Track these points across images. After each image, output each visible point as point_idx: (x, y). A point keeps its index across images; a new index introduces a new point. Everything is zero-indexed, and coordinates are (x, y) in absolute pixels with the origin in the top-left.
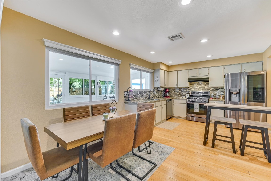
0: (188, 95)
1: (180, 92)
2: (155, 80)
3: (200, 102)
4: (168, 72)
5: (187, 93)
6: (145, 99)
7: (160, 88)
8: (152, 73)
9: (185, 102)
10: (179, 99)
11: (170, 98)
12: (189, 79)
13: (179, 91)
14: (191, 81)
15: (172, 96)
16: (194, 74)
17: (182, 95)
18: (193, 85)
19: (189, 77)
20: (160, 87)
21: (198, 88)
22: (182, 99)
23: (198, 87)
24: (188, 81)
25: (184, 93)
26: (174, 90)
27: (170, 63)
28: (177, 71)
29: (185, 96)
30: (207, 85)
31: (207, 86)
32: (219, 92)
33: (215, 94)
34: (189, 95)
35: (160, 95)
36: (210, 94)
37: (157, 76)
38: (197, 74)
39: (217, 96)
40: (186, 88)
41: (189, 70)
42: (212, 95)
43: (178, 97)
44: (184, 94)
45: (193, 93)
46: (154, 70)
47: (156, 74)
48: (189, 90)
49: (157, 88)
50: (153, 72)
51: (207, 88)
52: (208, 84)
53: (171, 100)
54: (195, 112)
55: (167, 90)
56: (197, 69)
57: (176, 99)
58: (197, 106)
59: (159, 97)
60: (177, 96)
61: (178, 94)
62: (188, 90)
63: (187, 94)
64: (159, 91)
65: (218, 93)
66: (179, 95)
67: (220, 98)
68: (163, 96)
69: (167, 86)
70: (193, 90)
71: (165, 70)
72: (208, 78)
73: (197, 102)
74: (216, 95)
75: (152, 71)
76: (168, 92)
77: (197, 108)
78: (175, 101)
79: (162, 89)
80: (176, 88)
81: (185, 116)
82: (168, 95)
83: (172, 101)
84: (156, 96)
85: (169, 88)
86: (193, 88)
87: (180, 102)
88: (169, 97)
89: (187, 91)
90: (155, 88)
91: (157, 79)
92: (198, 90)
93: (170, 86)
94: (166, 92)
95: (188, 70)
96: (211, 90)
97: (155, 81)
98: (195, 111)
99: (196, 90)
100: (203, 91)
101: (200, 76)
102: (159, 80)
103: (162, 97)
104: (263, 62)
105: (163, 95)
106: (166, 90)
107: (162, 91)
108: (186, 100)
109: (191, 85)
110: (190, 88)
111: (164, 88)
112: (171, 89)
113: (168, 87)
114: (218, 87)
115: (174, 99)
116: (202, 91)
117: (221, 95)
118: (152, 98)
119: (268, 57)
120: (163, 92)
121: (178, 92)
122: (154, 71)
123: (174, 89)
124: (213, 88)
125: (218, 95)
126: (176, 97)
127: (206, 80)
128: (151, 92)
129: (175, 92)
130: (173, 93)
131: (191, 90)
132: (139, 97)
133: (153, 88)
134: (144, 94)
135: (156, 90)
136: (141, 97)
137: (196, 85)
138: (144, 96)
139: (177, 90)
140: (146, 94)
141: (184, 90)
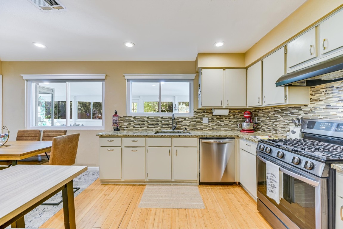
1: (282, 119)
4: (246, 68)
10: (247, 139)
13: (279, 117)
15: (264, 131)
18: (322, 96)
22: (252, 141)
26: (270, 115)
35: (227, 126)
37: (199, 85)
38: (314, 51)
41: (289, 46)
43: (276, 133)
46: (196, 73)
48: (306, 113)
56: (314, 26)
57: (243, 138)
58: (274, 179)
59: (222, 129)
60: (274, 132)
61: (276, 125)
66: (280, 129)
71: (224, 69)
77: (274, 183)
84: (207, 127)
86: (322, 105)
87: (249, 149)
89: (300, 117)
92: (339, 114)
95: (285, 45)
99: (332, 112)
109: (312, 95)
110: (310, 106)
112: (264, 113)
113: (247, 107)
115: (240, 138)
121: (277, 121)
123: (269, 112)
128: (188, 118)
129: (270, 119)
130: (267, 121)
131: (312, 114)
132: (148, 126)
133: (195, 111)
134: (162, 121)
135: (208, 113)
136: (154, 127)
137: (331, 95)
138: (161, 124)
139: (274, 113)
140: (169, 121)
141: (291, 116)
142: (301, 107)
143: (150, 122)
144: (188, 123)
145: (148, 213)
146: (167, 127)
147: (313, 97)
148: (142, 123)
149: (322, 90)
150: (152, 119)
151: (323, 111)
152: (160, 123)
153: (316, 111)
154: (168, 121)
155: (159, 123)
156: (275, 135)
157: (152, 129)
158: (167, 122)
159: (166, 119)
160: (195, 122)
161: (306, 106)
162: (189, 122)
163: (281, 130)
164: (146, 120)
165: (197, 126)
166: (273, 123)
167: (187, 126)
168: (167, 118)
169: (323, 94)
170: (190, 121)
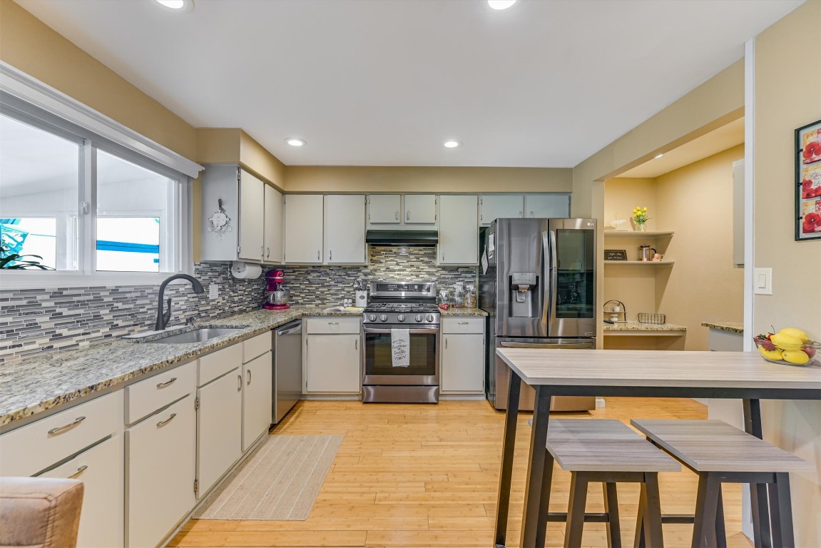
0: (362, 297)
1: (332, 283)
2: (208, 224)
3: (410, 325)
4: (283, 193)
5: (359, 289)
6: (120, 337)
7: (241, 266)
8: (189, 178)
9: (354, 326)
10: (330, 315)
11: (294, 313)
12: (369, 233)
13: (328, 279)
14: (378, 241)
15: (297, 303)
16: (386, 214)
17: (340, 296)
18: (382, 258)
19: (368, 224)
20: (236, 262)
21: (398, 268)
22: (345, 315)
23: (398, 264)
24: (367, 241)
25: (346, 289)
26: (309, 277)
27: (294, 146)
28: (324, 193)
29: (350, 301)
30: (426, 259)
31: (427, 262)
32: (462, 283)
33: (452, 290)
34: (368, 294)
35: (241, 301)
36: (438, 292)
37: (220, 203)
38: (398, 217)
39: (457, 298)
40: (357, 268)
41: (371, 197)
42: (443, 293)
43: (324, 305)
44: (349, 292)
45: (381, 286)
46: (202, 165)
47: (218, 189)
48: (366, 275)
49: (223, 264)
50: (196, 176)
51: (427, 269)
52: (433, 255)
53: (295, 322)
54: (394, 365)
55: (278, 278)
56: (400, 193)
57: (319, 315)
58: (403, 344)
59: (236, 309)
60: (320, 302)
61: (322, 292)
62: (363, 277)
63: (359, 294)
64: (234, 279)
65: (458, 287)
66: (329, 297)
67: (466, 305)
68: (256, 305)
69: (274, 259)
70: (381, 276)
71: (266, 182)
72: (435, 234)
73: (401, 324)
74: (452, 293)
75: (193, 170)
76: (279, 283)
77: (402, 348)
78: (312, 325)
79: (253, 272)
80: (316, 268)
81: (355, 387)
82: (279, 296)
83: (299, 327)
84: (216, 307)
85: (284, 267)
86: (382, 267)
87: (334, 329)
88: (284, 305)
89: (360, 279)
90: (212, 265)
91: (223, 216)
92: (398, 277)
93: (293, 256)
94: (273, 286)
95: (366, 194)
96: (439, 278)
97: (209, 229)
98: (396, 363)
99: (391, 275)
100: (414, 280)
101: (409, 222)
102: (234, 223)
103: (254, 309)
104: (572, 195)
105: (254, 299)
106: (272, 276)
107: (250, 281)
108: (358, 319)
109: (372, 256)
110: (371, 268)
111: (263, 266)
112: (296, 273)
113: (283, 263)
114: (458, 268)
115: (310, 316)
116: (411, 280)
117: (468, 295)
118: (190, 320)
119: (595, 181)
120: (255, 287)
121: (324, 286)
122: (201, 173)
123: (308, 272)
124: (444, 268)
125: (461, 295)
126: (317, 305)
127: (425, 241)
128: (183, 289)
129: (310, 283)
130: (303, 287)
131: (372, 277)
132: (58, 332)
133: (197, 267)
134: (115, 305)
135: (217, 274)
136: (81, 331)
137: (391, 258)
138: (111, 317)
139: (318, 274)
140: (138, 302)
141: (347, 278)
142: (361, 268)
143: (65, 312)
144: (183, 303)
145: (331, 505)
146: (132, 323)
147: (374, 258)
148: (24, 321)
149: (382, 252)
150: (75, 299)
151: (383, 274)
152: (107, 311)
153: (376, 274)
154: (134, 300)
155: (102, 312)
156: (320, 306)
157: (73, 341)
158: (132, 306)
159: (128, 295)
160: (197, 299)
161: (366, 267)
162: (186, 298)
163: (331, 298)
164: (44, 304)
165: (201, 309)
166: (317, 288)
167: (181, 312)
168: (132, 289)
169: (383, 256)
170: (189, 296)
